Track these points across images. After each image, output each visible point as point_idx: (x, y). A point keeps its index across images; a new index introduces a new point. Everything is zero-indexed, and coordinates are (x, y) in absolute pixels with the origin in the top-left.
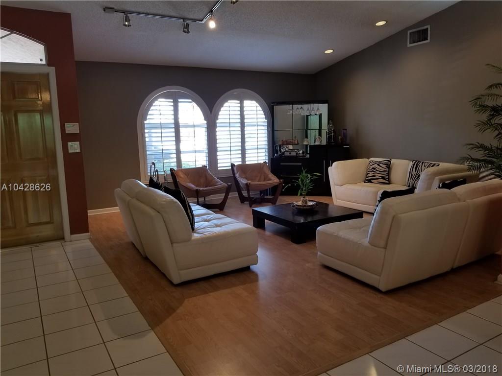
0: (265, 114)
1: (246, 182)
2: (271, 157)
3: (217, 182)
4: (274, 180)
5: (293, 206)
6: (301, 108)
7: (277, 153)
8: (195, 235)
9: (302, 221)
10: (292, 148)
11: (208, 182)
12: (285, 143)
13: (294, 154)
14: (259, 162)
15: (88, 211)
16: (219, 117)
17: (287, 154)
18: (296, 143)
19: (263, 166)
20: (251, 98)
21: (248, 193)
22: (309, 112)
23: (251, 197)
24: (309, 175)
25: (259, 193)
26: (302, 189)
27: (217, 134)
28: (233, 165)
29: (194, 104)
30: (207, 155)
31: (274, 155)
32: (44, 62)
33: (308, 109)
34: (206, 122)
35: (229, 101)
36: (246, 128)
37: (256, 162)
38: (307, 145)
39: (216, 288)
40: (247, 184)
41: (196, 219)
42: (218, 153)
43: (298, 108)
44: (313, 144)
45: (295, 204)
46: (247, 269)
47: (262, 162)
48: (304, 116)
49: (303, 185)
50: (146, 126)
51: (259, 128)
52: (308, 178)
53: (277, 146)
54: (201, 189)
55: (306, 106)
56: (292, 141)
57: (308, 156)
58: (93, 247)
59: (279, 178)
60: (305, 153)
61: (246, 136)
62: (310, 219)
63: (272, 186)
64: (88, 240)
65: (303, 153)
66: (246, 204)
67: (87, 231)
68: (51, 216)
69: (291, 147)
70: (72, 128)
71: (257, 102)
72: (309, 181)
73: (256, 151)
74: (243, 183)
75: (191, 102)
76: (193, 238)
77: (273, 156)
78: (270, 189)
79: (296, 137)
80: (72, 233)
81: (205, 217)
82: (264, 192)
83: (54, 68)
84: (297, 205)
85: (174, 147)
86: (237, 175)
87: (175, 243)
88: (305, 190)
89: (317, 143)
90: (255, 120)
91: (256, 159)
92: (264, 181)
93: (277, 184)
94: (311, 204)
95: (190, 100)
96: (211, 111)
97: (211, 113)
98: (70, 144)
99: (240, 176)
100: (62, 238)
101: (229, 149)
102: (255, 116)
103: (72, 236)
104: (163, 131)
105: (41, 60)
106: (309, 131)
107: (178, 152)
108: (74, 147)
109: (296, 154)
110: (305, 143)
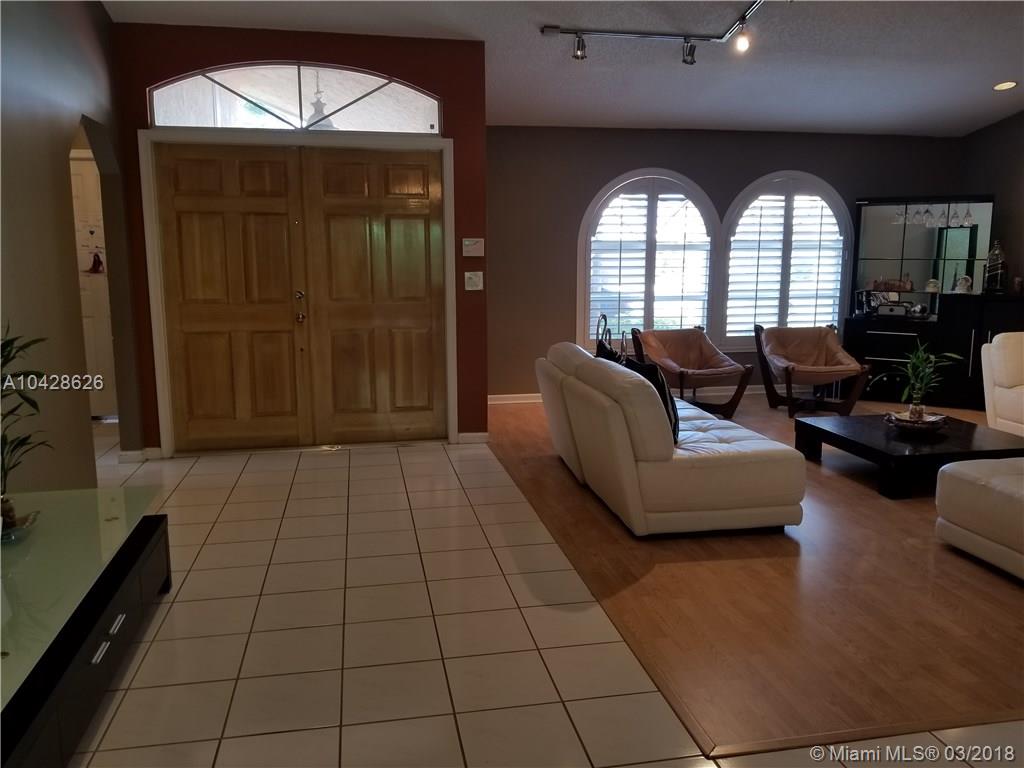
0: (839, 224)
1: (784, 365)
2: (847, 316)
3: (723, 361)
4: (850, 365)
5: (890, 421)
6: (927, 211)
7: (861, 307)
8: (679, 451)
9: (907, 453)
10: (897, 300)
11: (705, 359)
12: (883, 287)
13: (899, 311)
14: (818, 325)
15: (489, 396)
16: (739, 229)
17: (885, 311)
18: (908, 287)
19: (827, 334)
20: (810, 190)
21: (789, 389)
22: (945, 220)
23: (795, 396)
24: (932, 357)
25: (812, 390)
26: (913, 385)
27: (731, 263)
28: (758, 329)
29: (690, 204)
30: (706, 306)
31: (852, 311)
32: (436, 131)
33: (944, 214)
34: (709, 239)
35: (761, 197)
36: (794, 254)
37: (812, 325)
38: (933, 295)
39: (715, 556)
40: (787, 369)
41: (682, 425)
42: (730, 303)
43: (918, 213)
44: (950, 292)
45: (894, 416)
46: (778, 530)
47: (824, 325)
48: (933, 229)
49: (917, 377)
50: (593, 246)
51: (824, 253)
52: (931, 362)
53: (861, 293)
54: (690, 371)
55: (938, 209)
56: (897, 283)
57: (934, 318)
58: (493, 457)
59: (860, 360)
60: (928, 311)
61: (793, 270)
62: (926, 450)
63: (844, 377)
64: (485, 445)
65: (923, 310)
66: (781, 410)
67: (486, 431)
68: (430, 399)
69: (894, 296)
70: (474, 247)
71: (823, 199)
72: (932, 370)
73: (812, 302)
74: (777, 367)
75: (682, 200)
76: (674, 457)
77: (851, 315)
78: (837, 383)
79: (908, 275)
80: (461, 430)
81: (698, 422)
82: (823, 388)
83: (451, 140)
84: (897, 419)
85: (642, 288)
86: (767, 350)
87: (642, 461)
88: (920, 389)
89: (959, 291)
90: (816, 237)
91: (812, 318)
92: (826, 365)
93: (854, 374)
94: (932, 419)
95: (682, 196)
96: (722, 215)
97: (721, 221)
98: (467, 275)
99: (773, 352)
100: (444, 437)
101: (753, 294)
102: (817, 229)
103: (461, 435)
104: (623, 255)
105: (432, 127)
106: (942, 262)
107: (649, 298)
108: (475, 281)
109: (907, 311)
110: (930, 289)
